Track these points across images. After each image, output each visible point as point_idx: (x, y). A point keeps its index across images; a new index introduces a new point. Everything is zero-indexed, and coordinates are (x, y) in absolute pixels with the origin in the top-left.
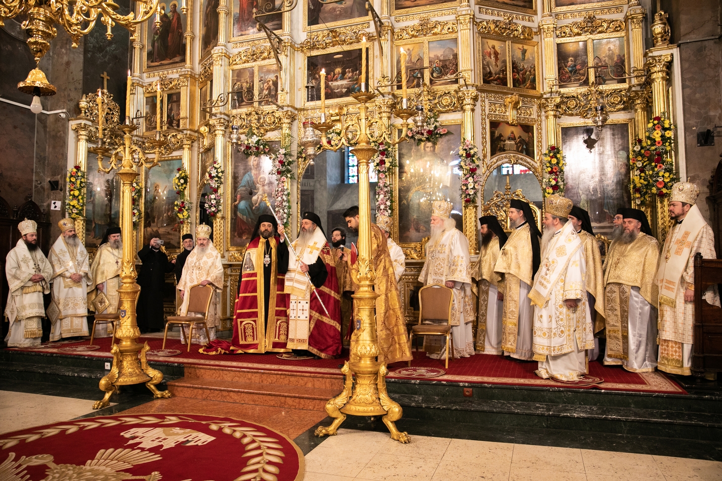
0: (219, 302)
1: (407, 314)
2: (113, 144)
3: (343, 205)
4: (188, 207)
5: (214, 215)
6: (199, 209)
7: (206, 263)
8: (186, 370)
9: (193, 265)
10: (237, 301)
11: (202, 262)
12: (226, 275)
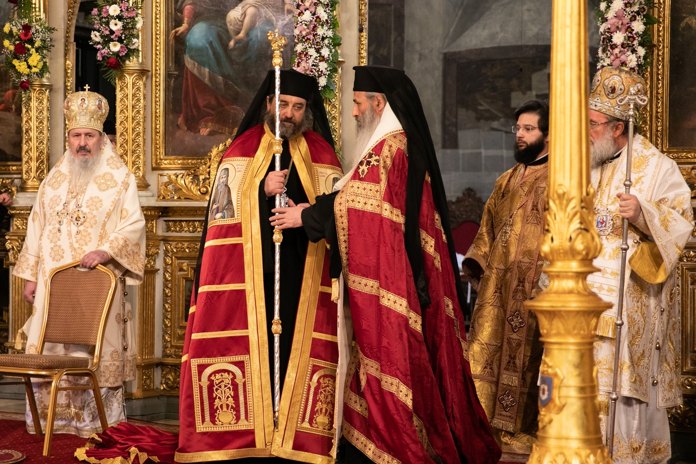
0: (132, 312)
1: (689, 367)
3: (493, 36)
4: (43, 41)
5: (117, 63)
6: (73, 48)
7: (95, 202)
9: (60, 208)
10: (192, 309)
11: (84, 199)
12: (150, 237)
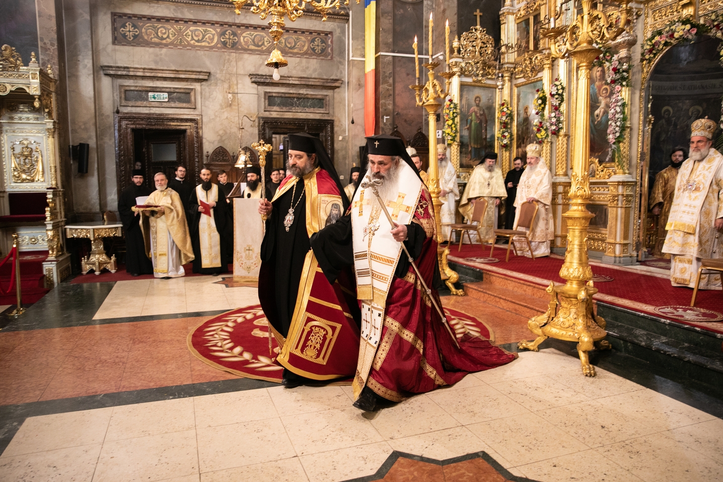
2: (486, 75)
8: (484, 275)
